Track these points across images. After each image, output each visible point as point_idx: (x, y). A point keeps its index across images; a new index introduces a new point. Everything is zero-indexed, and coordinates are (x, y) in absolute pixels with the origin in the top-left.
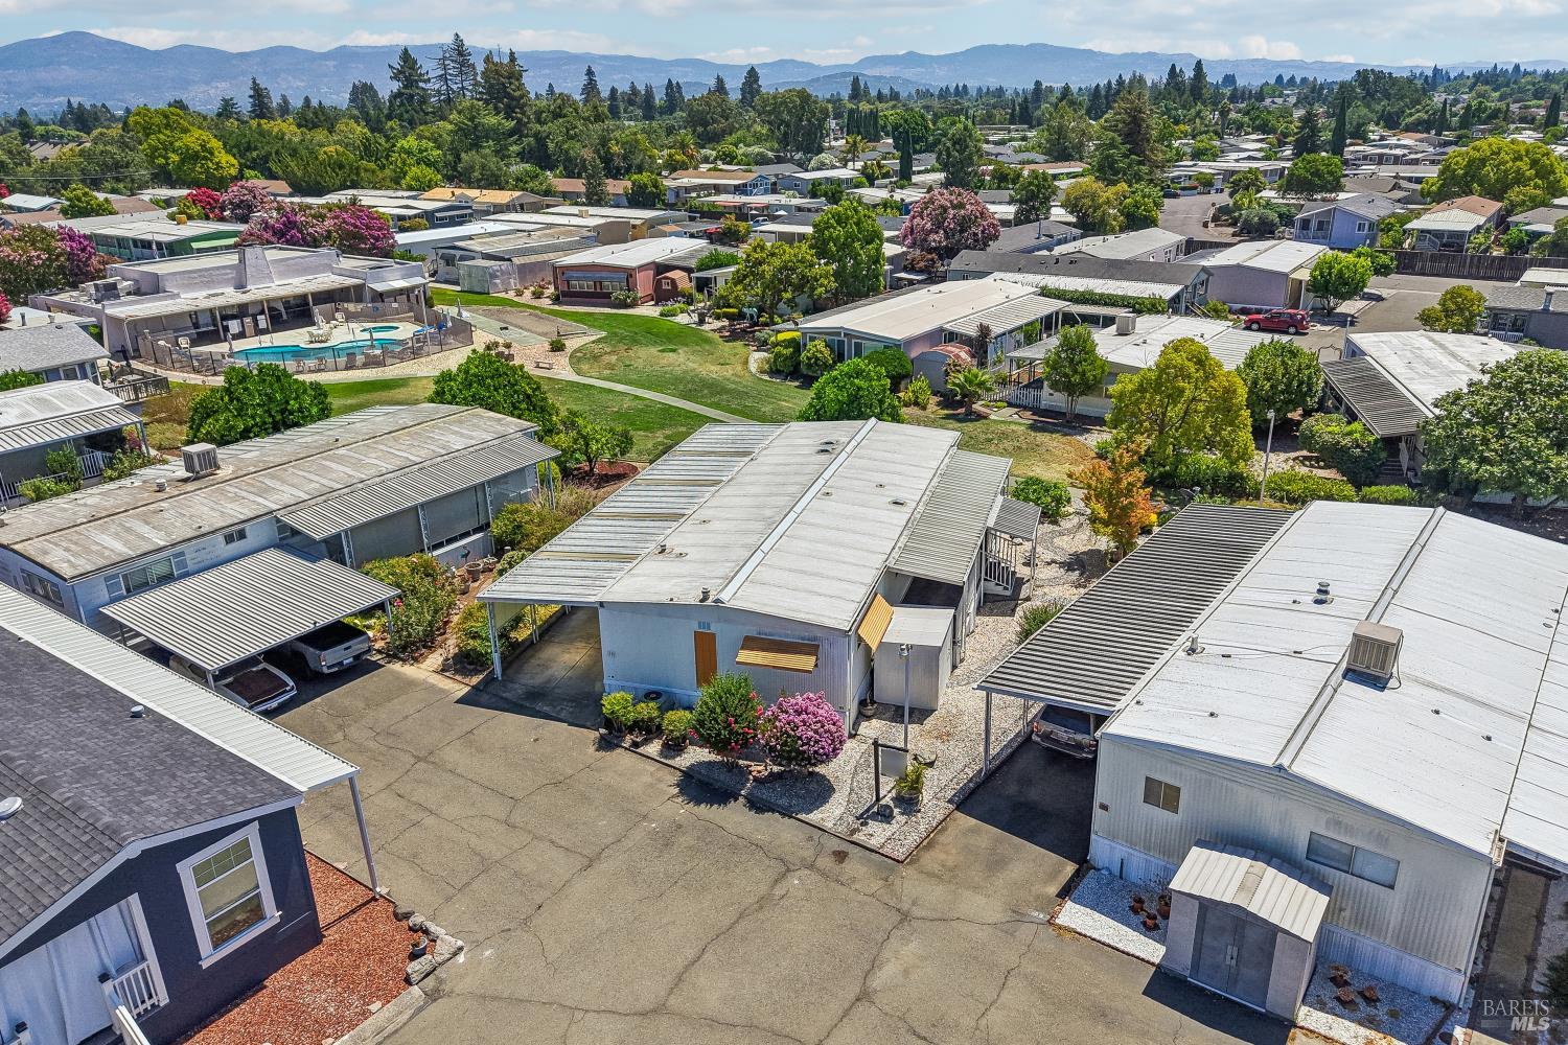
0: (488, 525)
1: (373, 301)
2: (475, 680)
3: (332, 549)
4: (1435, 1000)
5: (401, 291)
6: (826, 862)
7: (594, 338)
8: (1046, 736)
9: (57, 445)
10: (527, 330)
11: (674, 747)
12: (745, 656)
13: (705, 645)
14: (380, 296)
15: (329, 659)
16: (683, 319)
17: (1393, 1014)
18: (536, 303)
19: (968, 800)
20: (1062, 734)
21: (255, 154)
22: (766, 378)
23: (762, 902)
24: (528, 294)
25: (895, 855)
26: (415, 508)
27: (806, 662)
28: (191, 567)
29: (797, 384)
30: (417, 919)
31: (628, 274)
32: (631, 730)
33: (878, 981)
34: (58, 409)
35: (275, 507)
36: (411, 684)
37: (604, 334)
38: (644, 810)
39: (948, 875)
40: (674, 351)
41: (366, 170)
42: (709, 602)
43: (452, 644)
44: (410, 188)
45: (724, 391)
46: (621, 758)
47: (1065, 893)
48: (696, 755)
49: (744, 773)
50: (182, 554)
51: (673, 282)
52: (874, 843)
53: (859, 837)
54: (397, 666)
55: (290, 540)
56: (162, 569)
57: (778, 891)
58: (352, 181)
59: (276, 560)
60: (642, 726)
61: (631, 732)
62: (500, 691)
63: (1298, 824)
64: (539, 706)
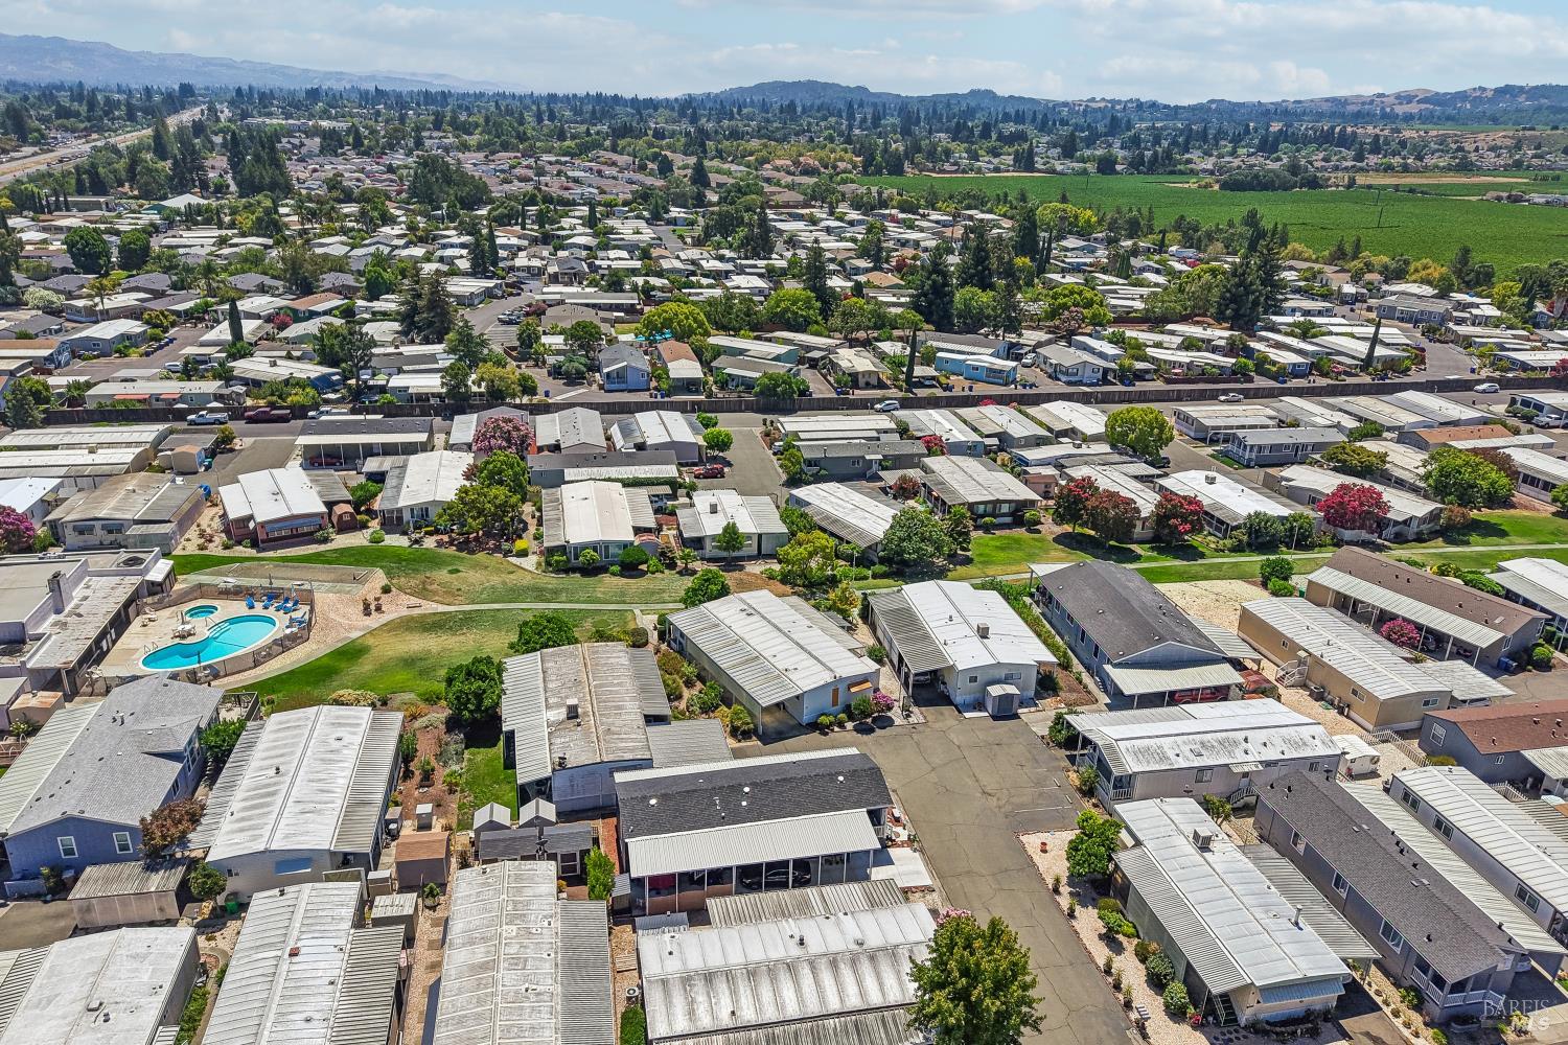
2: (754, 738)
4: (1030, 698)
5: (167, 575)
6: (914, 730)
7: (383, 575)
8: (917, 682)
11: (842, 725)
12: (853, 690)
13: (836, 692)
19: (917, 705)
25: (923, 722)
27: (868, 685)
29: (579, 575)
31: (321, 517)
33: (956, 742)
34: (358, 724)
35: (638, 710)
37: (379, 570)
39: (937, 720)
47: (959, 712)
48: (850, 725)
49: (867, 723)
51: (352, 514)
52: (916, 722)
53: (912, 723)
57: (916, 740)
60: (831, 724)
61: (828, 727)
62: (770, 737)
63: (1002, 674)
64: (787, 735)
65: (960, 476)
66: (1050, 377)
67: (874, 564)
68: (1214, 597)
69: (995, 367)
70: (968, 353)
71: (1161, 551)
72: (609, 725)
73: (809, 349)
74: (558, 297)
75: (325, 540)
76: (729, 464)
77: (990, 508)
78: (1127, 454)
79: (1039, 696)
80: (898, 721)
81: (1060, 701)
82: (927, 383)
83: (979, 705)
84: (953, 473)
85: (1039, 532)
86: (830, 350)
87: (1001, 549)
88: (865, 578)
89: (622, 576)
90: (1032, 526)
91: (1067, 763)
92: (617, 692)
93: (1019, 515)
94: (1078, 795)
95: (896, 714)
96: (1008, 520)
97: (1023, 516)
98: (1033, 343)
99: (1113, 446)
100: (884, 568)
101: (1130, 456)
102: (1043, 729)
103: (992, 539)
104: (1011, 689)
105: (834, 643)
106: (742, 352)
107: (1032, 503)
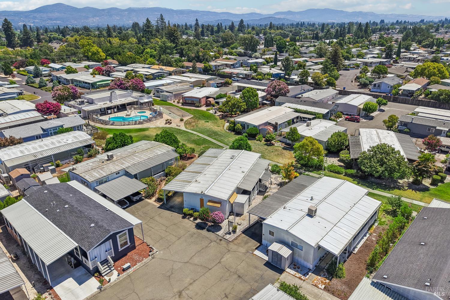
0: (165, 170)
1: (140, 105)
2: (161, 203)
3: (136, 177)
4: (309, 269)
5: (147, 102)
6: (218, 241)
7: (190, 117)
9: (80, 148)
10: (176, 114)
11: (195, 219)
12: (208, 204)
13: (202, 201)
14: (142, 104)
15: (135, 198)
16: (211, 112)
17: (301, 270)
18: (177, 105)
19: (244, 232)
21: (109, 52)
22: (227, 131)
23: (206, 247)
24: (176, 101)
25: (230, 240)
26: (151, 168)
27: (219, 205)
28: (110, 179)
29: (234, 133)
30: (151, 246)
31: (200, 99)
32: (188, 215)
33: (222, 261)
34: (79, 139)
35: (125, 167)
36: (149, 204)
37: (193, 116)
38: (189, 230)
40: (208, 122)
41: (137, 58)
42: (203, 193)
43: (157, 196)
44: (148, 64)
45: (218, 135)
46: (186, 220)
47: (256, 249)
48: (198, 221)
49: (207, 224)
50: (108, 177)
51: (210, 101)
52: (227, 238)
53: (225, 237)
54: (147, 200)
55: (127, 174)
56: (105, 180)
57: (209, 245)
58: (134, 61)
59: (124, 177)
60: (190, 215)
62: (165, 206)
63: (290, 240)
64: (172, 209)
72: (108, 167)
75: (199, 107)
76: (370, 118)
81: (325, 283)
83: (268, 252)
88: (339, 173)
92: (134, 160)
95: (227, 228)
104: (285, 252)
105: (239, 181)
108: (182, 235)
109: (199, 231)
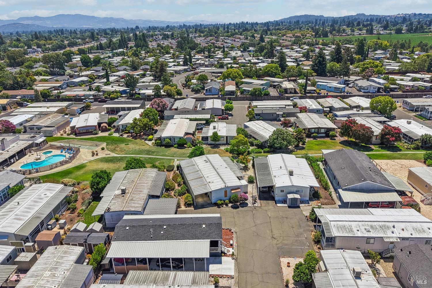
2: (192, 207)
4: (307, 200)
5: (43, 142)
6: (254, 209)
8: (262, 190)
11: (227, 205)
12: (232, 192)
13: (226, 192)
14: (40, 144)
17: (305, 203)
18: (70, 137)
19: (260, 199)
20: (264, 189)
22: (156, 147)
23: (253, 214)
24: (65, 134)
25: (259, 206)
27: (240, 190)
29: (164, 147)
30: (226, 228)
31: (95, 127)
33: (270, 215)
35: (147, 193)
37: (105, 143)
38: (232, 212)
39: (265, 206)
40: (128, 144)
42: (226, 187)
47: (276, 204)
48: (230, 205)
49: (237, 204)
51: (106, 127)
52: (257, 206)
53: (255, 206)
54: (179, 209)
60: (222, 204)
61: (221, 205)
62: (198, 207)
63: (295, 190)
64: (205, 207)
65: (308, 119)
66: (358, 90)
67: (266, 147)
68: (400, 166)
69: (337, 87)
70: (328, 83)
71: (382, 148)
72: (134, 197)
73: (274, 82)
74: (203, 70)
75: (96, 134)
76: (232, 115)
77: (316, 130)
78: (377, 114)
79: (311, 199)
80: (250, 205)
81: (319, 202)
82: (312, 92)
83: (284, 202)
84: (306, 118)
85: (335, 139)
86: (281, 82)
87: (318, 145)
88: (261, 153)
89: (178, 148)
90: (333, 137)
91: (313, 228)
92: (144, 186)
93: (328, 133)
94: (313, 243)
95: (250, 201)
96: (324, 135)
97: (329, 133)
98: (354, 80)
99: (372, 111)
100: (268, 149)
101: (379, 114)
102: (307, 213)
103: (316, 141)
104: (297, 196)
105: (233, 173)
106: (251, 83)
107: (334, 129)
108: (233, 215)
109: (237, 209)
